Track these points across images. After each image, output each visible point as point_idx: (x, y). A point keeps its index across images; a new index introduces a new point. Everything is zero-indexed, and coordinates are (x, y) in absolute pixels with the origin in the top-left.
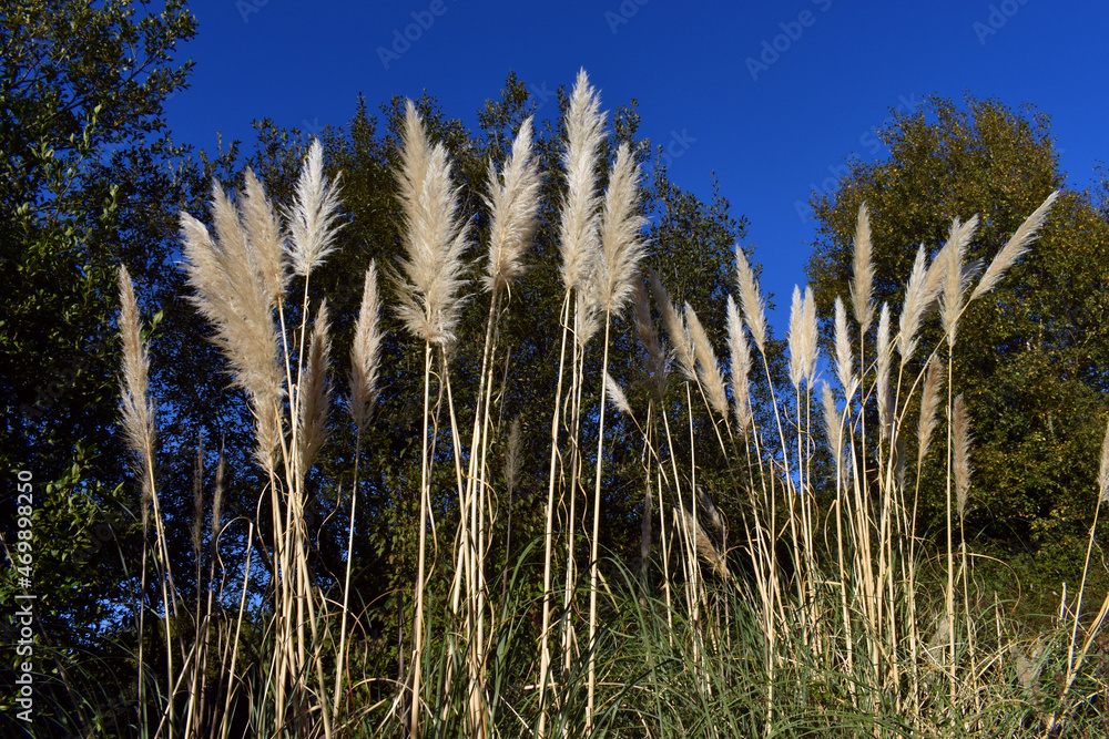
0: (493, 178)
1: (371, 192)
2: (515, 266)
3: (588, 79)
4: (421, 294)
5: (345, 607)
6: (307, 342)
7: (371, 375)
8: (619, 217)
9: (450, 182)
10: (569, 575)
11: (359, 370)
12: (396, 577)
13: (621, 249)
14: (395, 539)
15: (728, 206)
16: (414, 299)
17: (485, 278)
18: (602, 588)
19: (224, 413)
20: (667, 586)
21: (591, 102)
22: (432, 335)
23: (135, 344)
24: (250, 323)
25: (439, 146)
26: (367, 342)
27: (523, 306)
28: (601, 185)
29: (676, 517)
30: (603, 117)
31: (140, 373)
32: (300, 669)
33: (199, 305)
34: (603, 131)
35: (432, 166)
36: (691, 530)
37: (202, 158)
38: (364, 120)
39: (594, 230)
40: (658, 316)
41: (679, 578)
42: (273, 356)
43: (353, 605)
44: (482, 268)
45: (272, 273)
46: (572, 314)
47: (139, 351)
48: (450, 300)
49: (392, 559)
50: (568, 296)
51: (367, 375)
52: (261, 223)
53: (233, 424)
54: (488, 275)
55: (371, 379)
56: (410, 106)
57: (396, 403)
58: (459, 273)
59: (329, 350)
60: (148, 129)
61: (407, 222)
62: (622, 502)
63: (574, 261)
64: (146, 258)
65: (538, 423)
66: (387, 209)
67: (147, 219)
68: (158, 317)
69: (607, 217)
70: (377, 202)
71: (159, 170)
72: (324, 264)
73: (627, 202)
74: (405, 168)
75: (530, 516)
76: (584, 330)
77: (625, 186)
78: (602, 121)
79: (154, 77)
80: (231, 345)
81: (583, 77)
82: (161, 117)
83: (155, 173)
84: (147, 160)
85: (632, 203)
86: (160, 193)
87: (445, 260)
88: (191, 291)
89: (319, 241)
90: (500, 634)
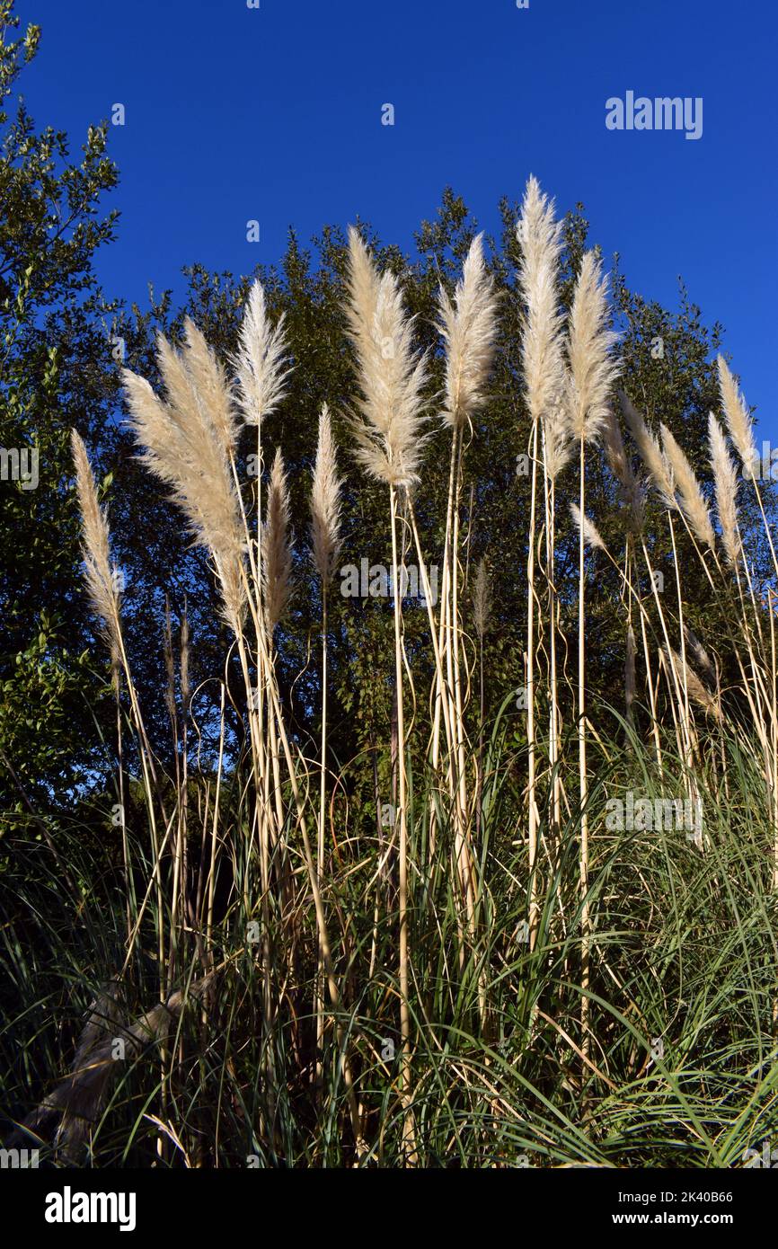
0: (445, 304)
1: (312, 332)
2: (474, 398)
3: (540, 187)
4: (380, 435)
5: (323, 766)
6: (264, 495)
7: (333, 524)
8: (588, 336)
9: (402, 312)
10: (553, 724)
11: (320, 521)
12: (366, 732)
13: (592, 369)
14: (362, 693)
15: (699, 313)
16: (374, 441)
17: (443, 413)
18: (591, 736)
19: (179, 573)
20: (655, 732)
21: (545, 211)
22: (396, 478)
23: (94, 509)
24: (208, 479)
25: (388, 274)
26: (325, 491)
27: (479, 441)
28: (565, 301)
29: (662, 658)
30: (559, 226)
31: (101, 538)
32: (280, 829)
33: (150, 464)
34: (561, 241)
35: (382, 297)
36: (680, 671)
37: (135, 312)
38: (297, 255)
39: (558, 352)
40: (631, 442)
41: (667, 720)
42: (234, 511)
43: (331, 764)
44: (439, 404)
45: (222, 425)
46: (540, 445)
47: (98, 516)
48: (412, 439)
49: (360, 714)
50: (535, 425)
51: (329, 525)
52: (205, 374)
53: (187, 583)
54: (447, 410)
55: (333, 529)
56: (353, 234)
57: (352, 552)
58: (419, 410)
59: (287, 501)
60: (79, 287)
61: (360, 359)
62: (598, 644)
63: (540, 387)
64: (87, 420)
65: (503, 565)
66: (329, 348)
67: (86, 381)
68: (109, 480)
69: (575, 335)
70: (318, 342)
71: (94, 329)
72: (275, 411)
73: (596, 317)
74: (352, 302)
75: (501, 662)
76: (553, 462)
77: (592, 300)
78: (558, 231)
79: (80, 232)
80: (190, 503)
81: (533, 185)
82: (91, 274)
83: (90, 332)
84: (80, 319)
85: (602, 317)
86: (96, 352)
87: (404, 397)
88: (141, 450)
89: (268, 388)
90: (484, 789)
